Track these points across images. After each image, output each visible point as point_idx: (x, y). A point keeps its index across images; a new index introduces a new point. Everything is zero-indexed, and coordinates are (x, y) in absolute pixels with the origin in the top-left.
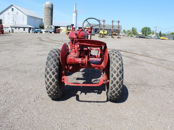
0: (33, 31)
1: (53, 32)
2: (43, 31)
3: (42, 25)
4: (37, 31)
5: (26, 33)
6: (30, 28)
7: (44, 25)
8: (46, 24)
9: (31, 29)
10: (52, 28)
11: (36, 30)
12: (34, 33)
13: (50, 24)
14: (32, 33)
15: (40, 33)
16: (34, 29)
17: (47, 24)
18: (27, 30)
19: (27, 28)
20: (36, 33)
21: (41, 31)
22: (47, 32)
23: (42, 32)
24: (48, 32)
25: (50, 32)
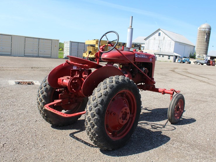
0: (179, 60)
1: (205, 63)
2: (192, 61)
3: (193, 53)
4: (184, 61)
5: (171, 62)
6: (176, 57)
7: (196, 54)
8: (198, 52)
9: (178, 57)
10: (205, 58)
11: (183, 59)
12: (181, 63)
13: (205, 53)
14: (178, 62)
15: (187, 63)
16: (181, 58)
17: (200, 52)
18: (172, 58)
19: (173, 56)
20: (182, 63)
21: (190, 61)
22: (197, 62)
23: (190, 63)
24: (199, 63)
25: (200, 63)
